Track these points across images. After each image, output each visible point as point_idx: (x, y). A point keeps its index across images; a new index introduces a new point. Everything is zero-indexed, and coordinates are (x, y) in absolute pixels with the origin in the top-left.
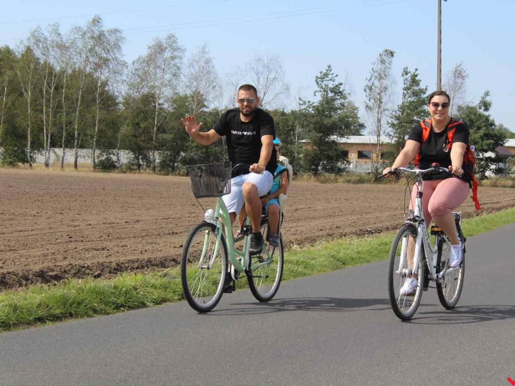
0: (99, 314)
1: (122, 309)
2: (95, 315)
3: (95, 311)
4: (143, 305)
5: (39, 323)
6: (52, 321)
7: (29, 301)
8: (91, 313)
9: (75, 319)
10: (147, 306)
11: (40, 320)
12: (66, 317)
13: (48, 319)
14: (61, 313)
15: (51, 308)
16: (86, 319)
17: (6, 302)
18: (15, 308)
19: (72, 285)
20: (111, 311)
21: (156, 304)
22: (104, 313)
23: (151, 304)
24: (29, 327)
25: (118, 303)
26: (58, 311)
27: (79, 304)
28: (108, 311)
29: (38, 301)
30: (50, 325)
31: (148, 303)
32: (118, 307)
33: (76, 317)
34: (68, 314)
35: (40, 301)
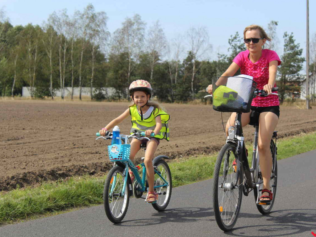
0: (93, 204)
2: (90, 205)
3: (90, 202)
5: (48, 213)
6: (58, 210)
7: (41, 196)
8: (87, 203)
9: (76, 208)
11: (49, 210)
12: (68, 207)
13: (55, 209)
14: (65, 204)
15: (57, 201)
16: (84, 209)
17: (24, 198)
18: (30, 201)
19: (73, 182)
22: (97, 203)
24: (41, 215)
26: (62, 203)
27: (79, 196)
28: (100, 201)
29: (48, 195)
30: (56, 215)
33: (76, 207)
34: (70, 205)
35: (50, 196)
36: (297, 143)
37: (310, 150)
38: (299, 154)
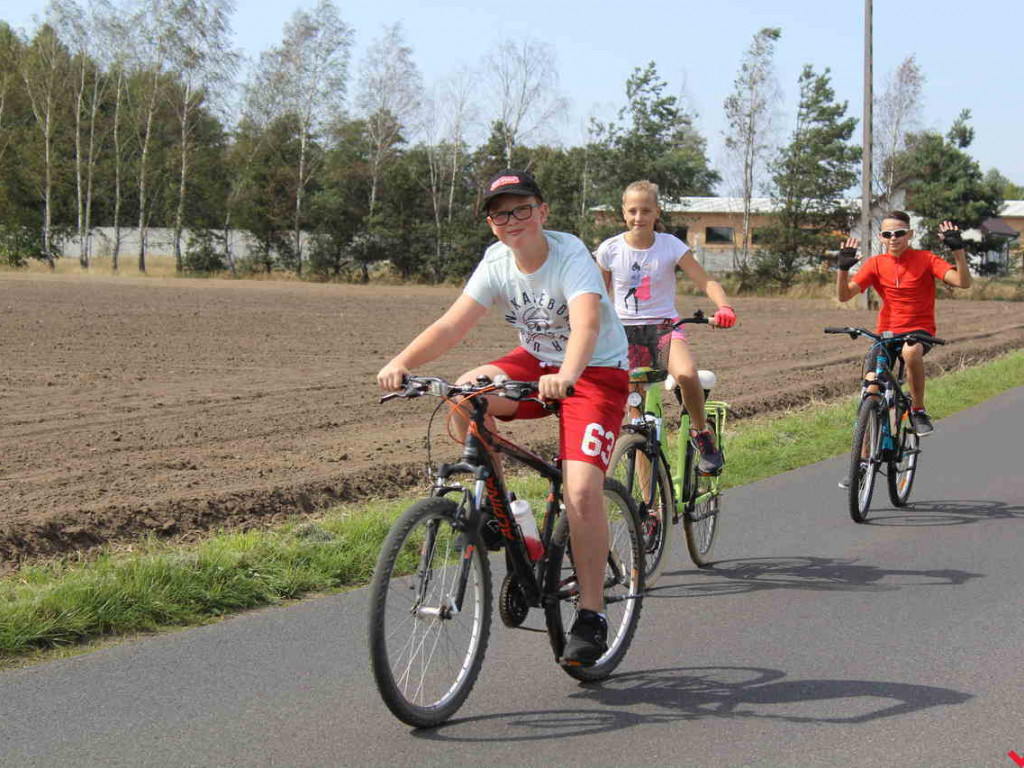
0: (167, 625)
1: (216, 611)
2: (159, 629)
3: (160, 618)
4: (260, 601)
5: (38, 651)
6: (65, 644)
7: (18, 603)
8: (149, 624)
9: (118, 639)
10: (268, 603)
11: (43, 644)
12: (96, 635)
13: (57, 642)
14: (86, 627)
15: (64, 618)
16: (141, 639)
19: (109, 563)
20: (192, 616)
21: (287, 598)
22: (178, 623)
23: (277, 599)
24: (19, 658)
25: (208, 600)
26: (78, 623)
28: (186, 618)
29: (36, 602)
30: (61, 659)
31: (270, 597)
32: (208, 608)
33: (119, 634)
34: (101, 628)
35: (43, 603)
36: (791, 434)
37: (825, 455)
38: (791, 469)
